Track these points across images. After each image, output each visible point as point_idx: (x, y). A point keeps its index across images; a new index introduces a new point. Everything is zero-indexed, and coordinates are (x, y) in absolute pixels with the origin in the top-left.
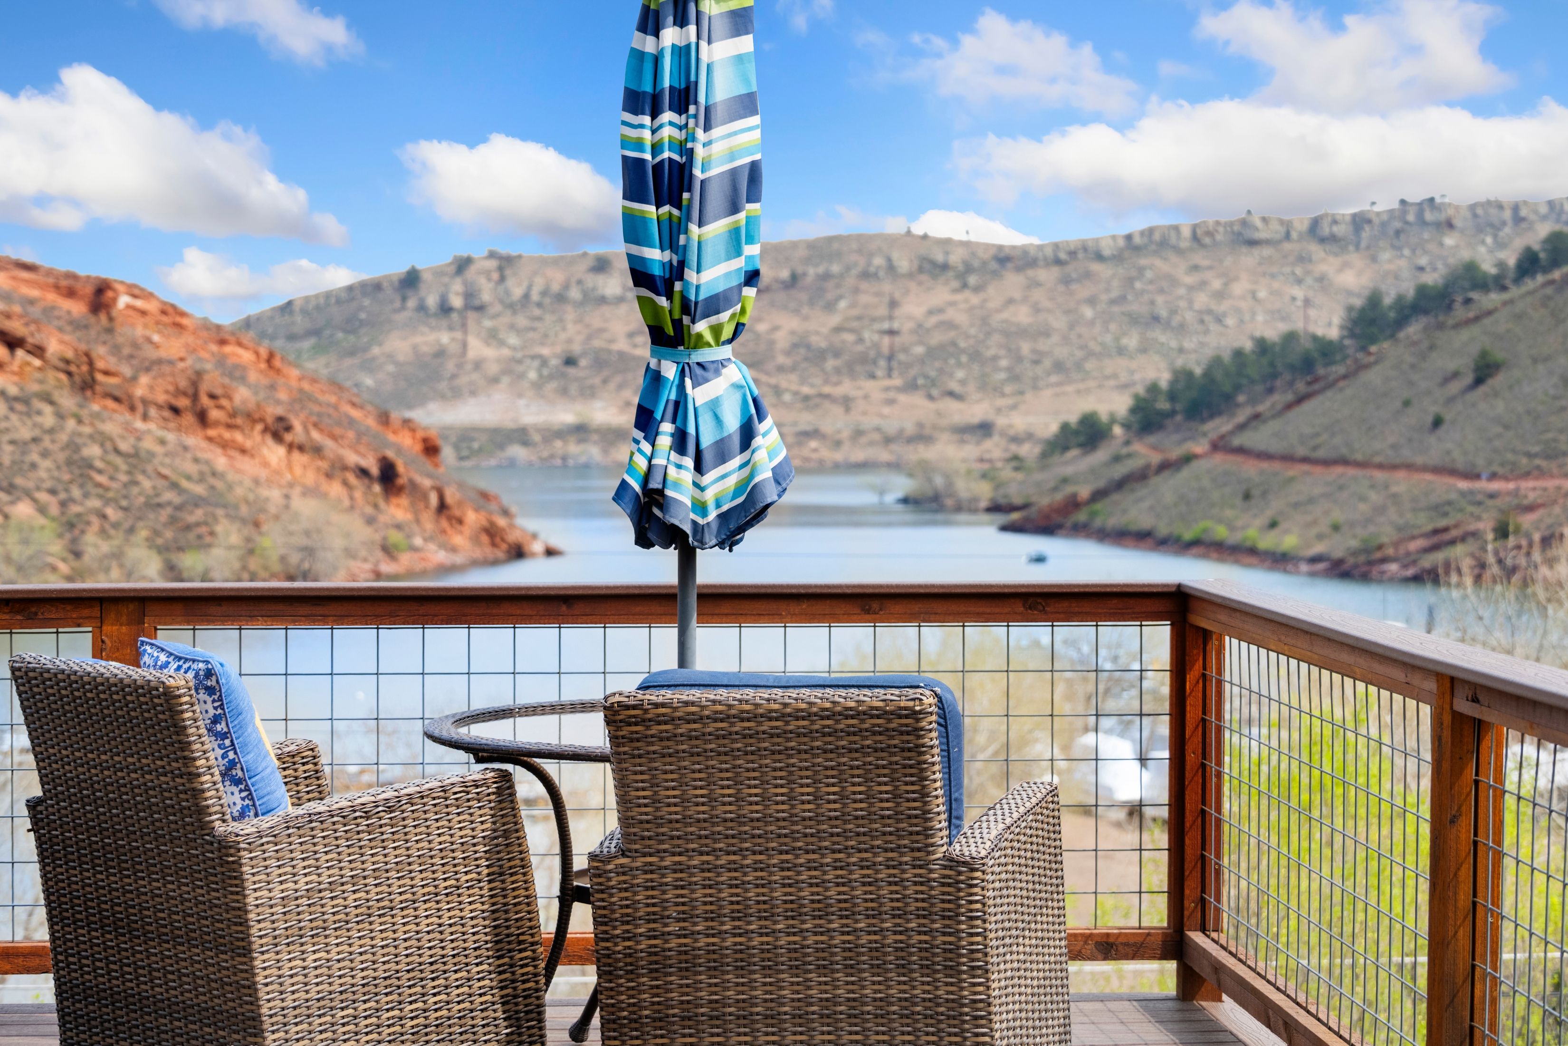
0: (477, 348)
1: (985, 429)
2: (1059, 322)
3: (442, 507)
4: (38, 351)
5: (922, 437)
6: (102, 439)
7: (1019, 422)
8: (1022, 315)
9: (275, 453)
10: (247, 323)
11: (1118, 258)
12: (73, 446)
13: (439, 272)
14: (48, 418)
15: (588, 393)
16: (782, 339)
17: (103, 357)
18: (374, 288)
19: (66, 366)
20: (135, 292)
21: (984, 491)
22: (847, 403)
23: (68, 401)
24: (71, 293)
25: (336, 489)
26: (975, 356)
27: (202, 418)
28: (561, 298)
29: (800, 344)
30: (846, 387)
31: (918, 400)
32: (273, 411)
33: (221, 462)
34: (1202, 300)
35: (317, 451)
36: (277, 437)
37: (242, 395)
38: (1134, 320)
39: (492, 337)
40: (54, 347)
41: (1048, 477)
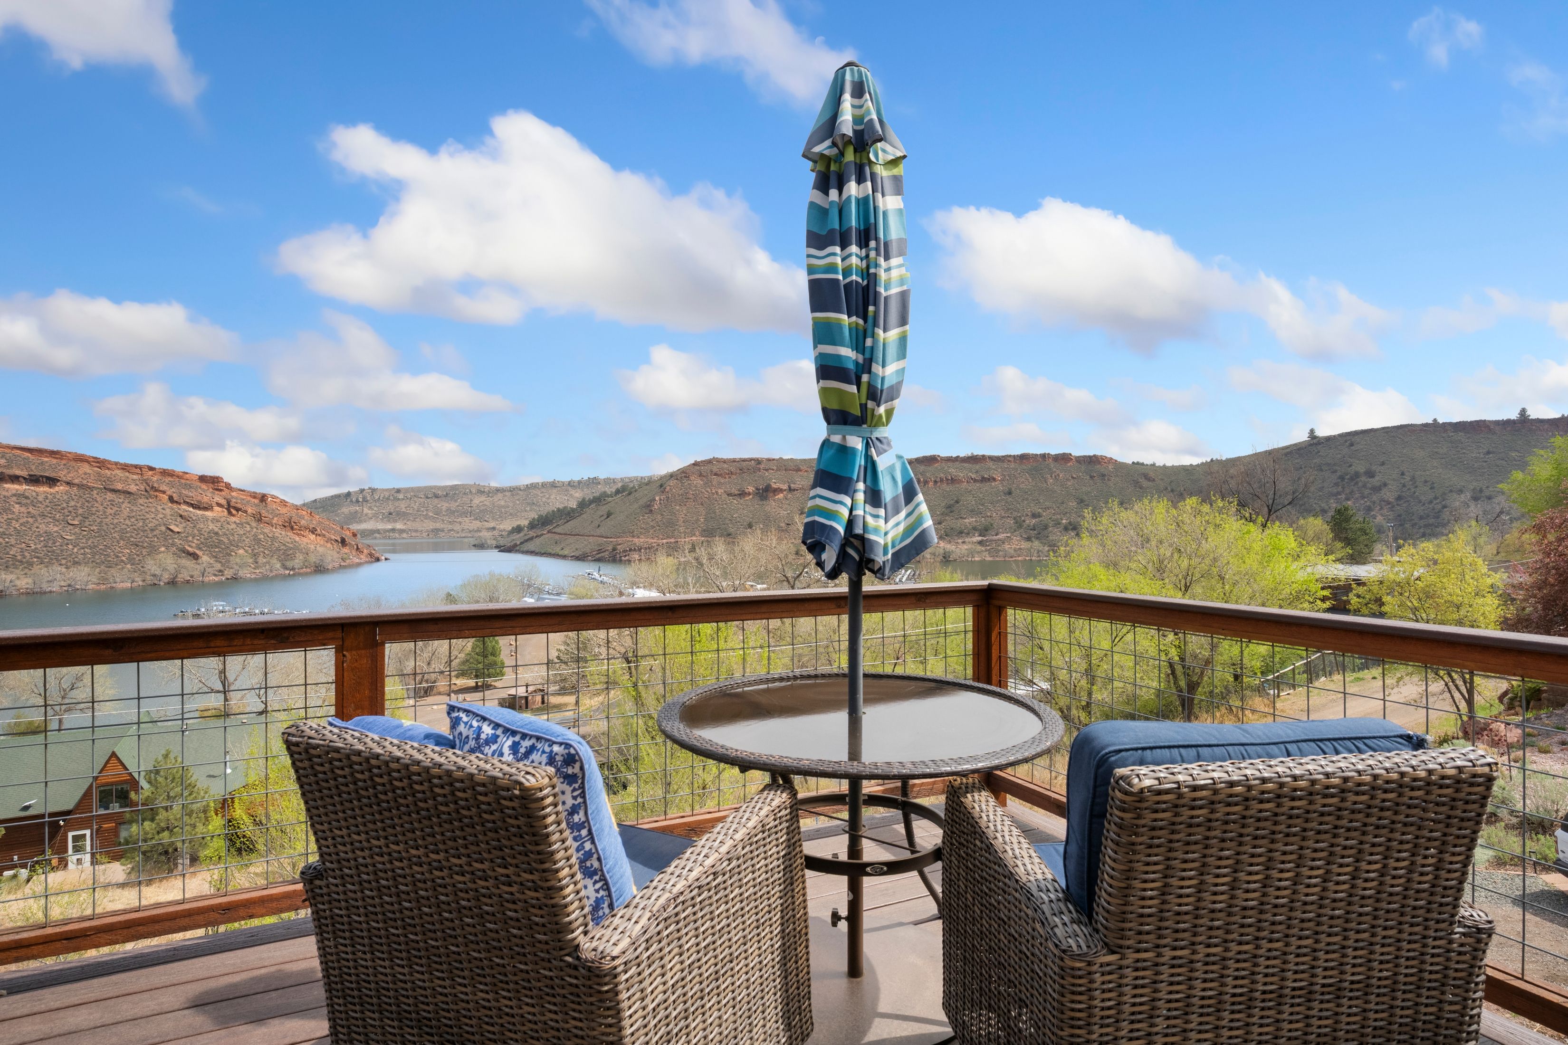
0: (366, 510)
1: (494, 529)
2: (511, 504)
3: (358, 549)
4: (246, 512)
5: (479, 530)
6: (264, 534)
7: (502, 527)
8: (503, 503)
9: (313, 537)
10: (304, 505)
11: (525, 490)
12: (255, 535)
13: (356, 492)
14: (248, 529)
15: (395, 521)
16: (444, 508)
17: (264, 513)
18: (338, 496)
19: (253, 516)
20: (273, 497)
21: (494, 543)
22: (460, 523)
23: (254, 524)
24: (255, 497)
25: (329, 545)
26: (491, 512)
27: (292, 528)
28: (388, 499)
29: (448, 509)
30: (460, 519)
31: (478, 522)
32: (311, 526)
33: (297, 539)
34: (544, 499)
35: (324, 536)
36: (313, 533)
37: (303, 522)
38: (528, 504)
39: (370, 508)
40: (250, 511)
41: (509, 539)
